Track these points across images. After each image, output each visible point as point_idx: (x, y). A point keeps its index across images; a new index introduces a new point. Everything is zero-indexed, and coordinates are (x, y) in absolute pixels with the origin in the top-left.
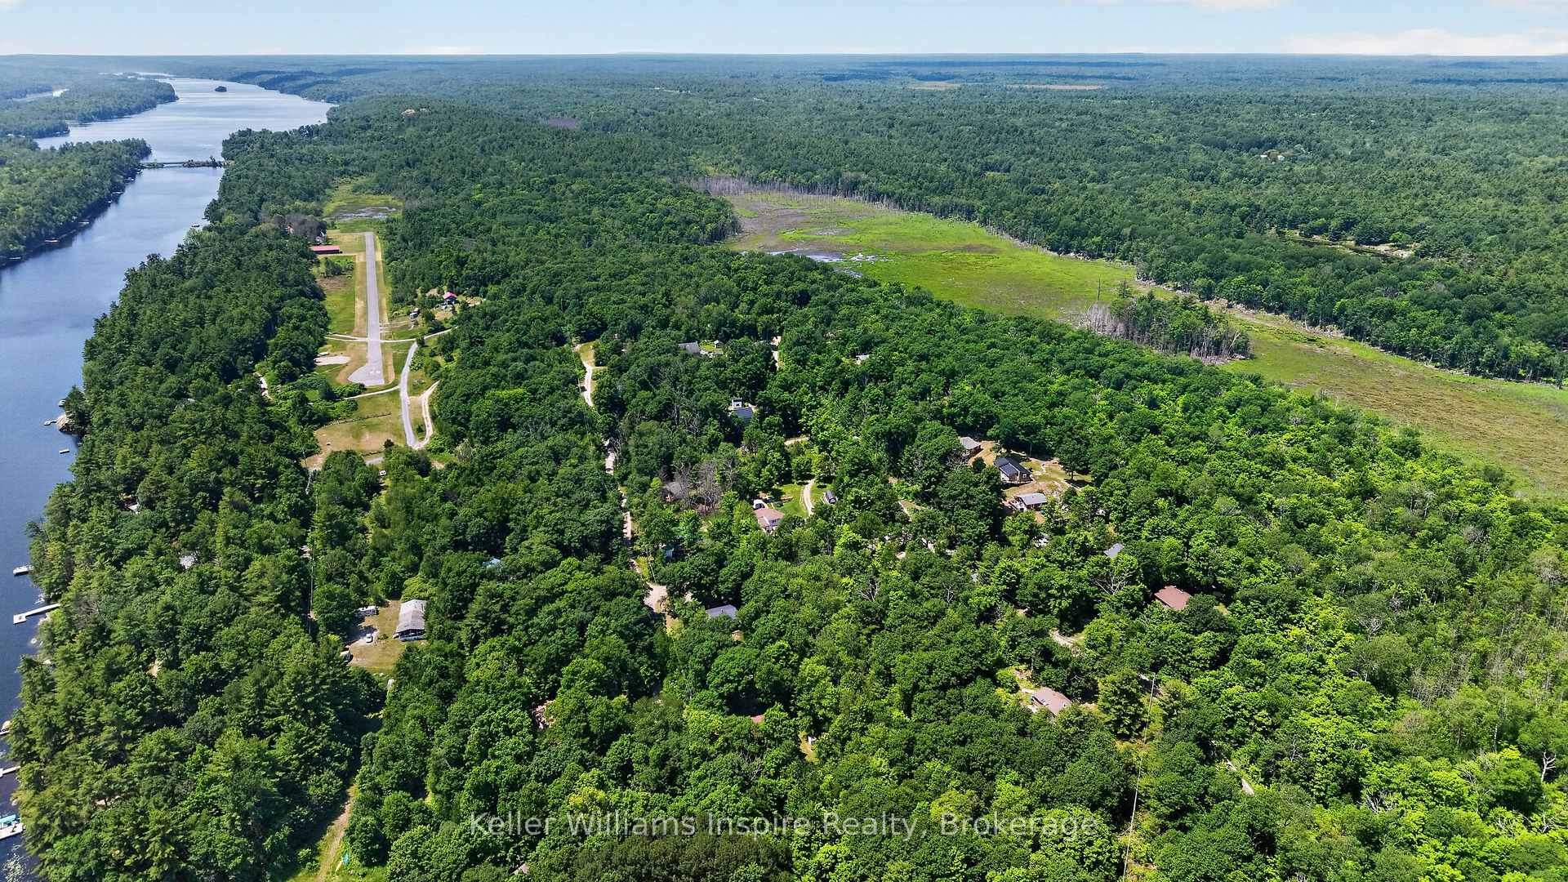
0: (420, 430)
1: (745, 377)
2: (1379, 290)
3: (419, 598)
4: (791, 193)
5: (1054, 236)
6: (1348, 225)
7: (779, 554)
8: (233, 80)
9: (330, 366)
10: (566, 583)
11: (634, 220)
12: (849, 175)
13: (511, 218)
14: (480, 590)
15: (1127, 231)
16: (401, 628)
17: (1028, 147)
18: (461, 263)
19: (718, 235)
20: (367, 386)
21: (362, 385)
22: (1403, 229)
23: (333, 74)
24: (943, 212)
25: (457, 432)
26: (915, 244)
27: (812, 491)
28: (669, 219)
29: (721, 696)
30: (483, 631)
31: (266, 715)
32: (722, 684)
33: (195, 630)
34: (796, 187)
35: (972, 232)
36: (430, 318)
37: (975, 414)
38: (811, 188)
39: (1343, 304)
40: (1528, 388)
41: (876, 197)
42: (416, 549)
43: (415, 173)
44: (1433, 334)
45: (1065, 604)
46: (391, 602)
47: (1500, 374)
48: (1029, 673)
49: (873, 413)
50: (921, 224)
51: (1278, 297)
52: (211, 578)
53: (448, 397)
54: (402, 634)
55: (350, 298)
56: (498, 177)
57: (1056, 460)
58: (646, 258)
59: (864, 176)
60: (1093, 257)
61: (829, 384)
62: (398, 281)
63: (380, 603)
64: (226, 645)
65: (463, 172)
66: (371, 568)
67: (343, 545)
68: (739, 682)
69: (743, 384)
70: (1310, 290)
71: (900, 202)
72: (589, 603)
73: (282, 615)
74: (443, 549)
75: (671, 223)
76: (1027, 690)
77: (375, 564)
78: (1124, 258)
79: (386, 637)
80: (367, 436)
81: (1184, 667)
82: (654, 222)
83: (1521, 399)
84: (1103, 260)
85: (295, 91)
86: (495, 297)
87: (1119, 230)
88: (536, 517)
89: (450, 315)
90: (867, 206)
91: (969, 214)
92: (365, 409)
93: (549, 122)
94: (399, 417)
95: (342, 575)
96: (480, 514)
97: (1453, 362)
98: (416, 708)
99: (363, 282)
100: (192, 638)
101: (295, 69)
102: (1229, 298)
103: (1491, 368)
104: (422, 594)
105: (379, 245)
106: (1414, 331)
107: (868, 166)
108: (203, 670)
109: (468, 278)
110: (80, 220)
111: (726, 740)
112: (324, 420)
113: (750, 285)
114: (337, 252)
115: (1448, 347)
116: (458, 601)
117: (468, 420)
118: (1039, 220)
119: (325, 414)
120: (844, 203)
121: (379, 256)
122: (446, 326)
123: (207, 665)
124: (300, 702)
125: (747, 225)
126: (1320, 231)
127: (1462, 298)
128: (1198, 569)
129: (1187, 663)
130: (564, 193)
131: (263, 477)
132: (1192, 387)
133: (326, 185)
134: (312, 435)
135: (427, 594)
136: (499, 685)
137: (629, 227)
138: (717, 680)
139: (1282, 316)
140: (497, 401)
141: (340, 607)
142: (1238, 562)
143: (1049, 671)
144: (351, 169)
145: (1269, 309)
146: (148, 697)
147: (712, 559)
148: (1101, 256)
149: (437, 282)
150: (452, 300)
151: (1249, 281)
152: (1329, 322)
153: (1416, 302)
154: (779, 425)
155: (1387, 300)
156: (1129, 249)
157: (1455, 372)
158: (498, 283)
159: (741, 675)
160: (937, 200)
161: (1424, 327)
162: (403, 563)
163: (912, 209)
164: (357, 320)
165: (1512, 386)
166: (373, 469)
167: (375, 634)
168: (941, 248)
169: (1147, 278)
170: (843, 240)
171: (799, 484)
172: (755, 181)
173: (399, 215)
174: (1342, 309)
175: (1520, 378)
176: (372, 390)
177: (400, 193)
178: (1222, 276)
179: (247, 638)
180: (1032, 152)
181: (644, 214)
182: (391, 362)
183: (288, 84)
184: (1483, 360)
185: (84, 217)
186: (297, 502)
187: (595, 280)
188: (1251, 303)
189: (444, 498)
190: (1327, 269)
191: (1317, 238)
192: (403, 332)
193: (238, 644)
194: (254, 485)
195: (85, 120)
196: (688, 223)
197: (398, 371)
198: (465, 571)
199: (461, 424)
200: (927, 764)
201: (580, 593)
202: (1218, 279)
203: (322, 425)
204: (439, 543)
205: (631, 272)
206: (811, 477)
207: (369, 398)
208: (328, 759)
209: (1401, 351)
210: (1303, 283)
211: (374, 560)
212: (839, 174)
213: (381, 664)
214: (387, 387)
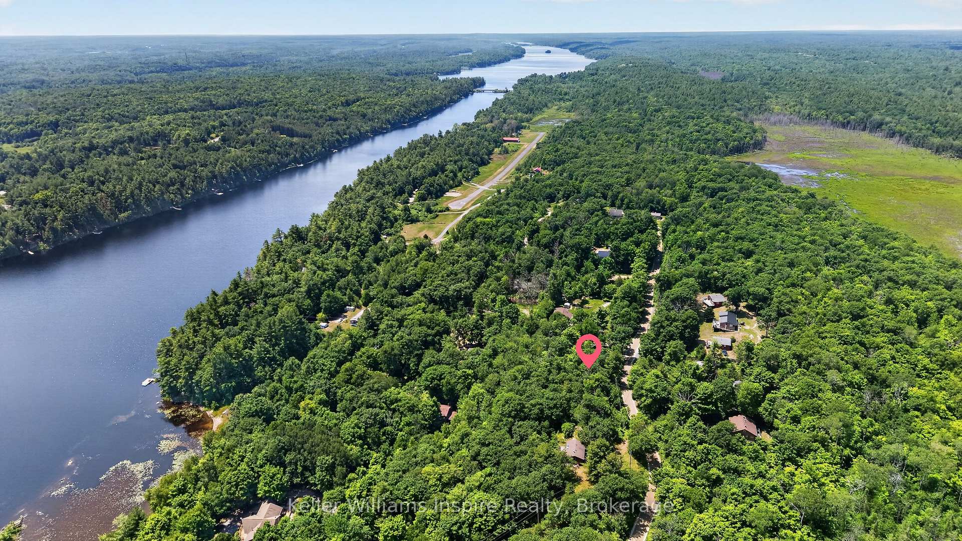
0: (447, 233)
4: (824, 127)
8: (557, 46)
9: (448, 197)
19: (739, 150)
21: (450, 208)
23: (611, 45)
24: (938, 150)
26: (891, 170)
34: (834, 123)
38: (843, 125)
55: (500, 166)
85: (583, 53)
90: (878, 140)
92: (438, 219)
93: (705, 74)
94: (447, 226)
99: (513, 159)
101: (592, 41)
105: (541, 140)
110: (423, 115)
114: (517, 141)
119: (417, 218)
121: (535, 146)
133: (546, 105)
141: (331, 302)
144: (567, 97)
149: (539, 161)
150: (537, 172)
164: (491, 177)
168: (910, 175)
171: (605, 301)
172: (805, 117)
173: (565, 124)
176: (452, 211)
177: (578, 112)
181: (691, 133)
182: (476, 199)
183: (583, 49)
185: (427, 114)
192: (502, 186)
195: (472, 66)
197: (473, 205)
206: (612, 298)
207: (446, 215)
214: (459, 211)
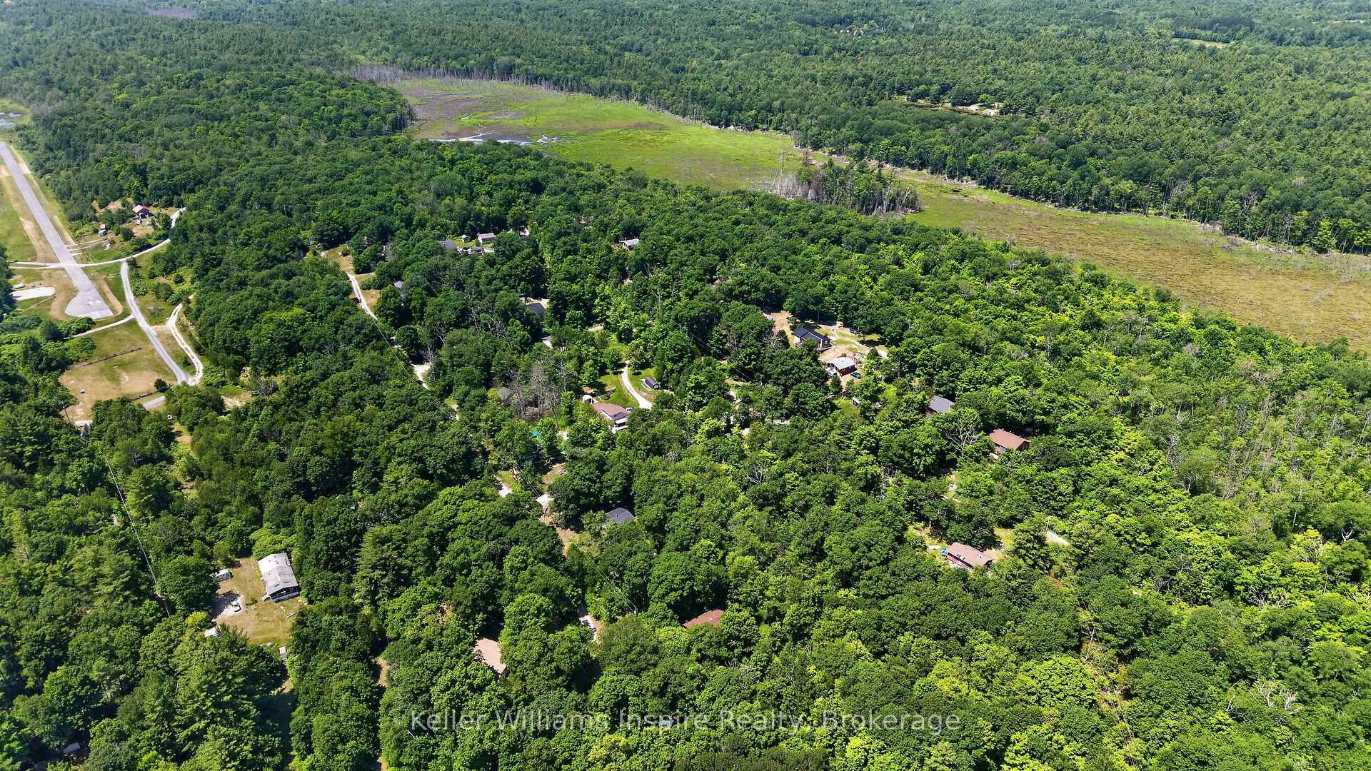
0: (187, 364)
1: (524, 272)
2: (1000, 145)
3: (275, 552)
4: (448, 77)
5: (713, 111)
6: (944, 90)
7: (649, 451)
9: (33, 300)
10: (456, 515)
11: (309, 114)
12: (503, 60)
13: (174, 119)
14: (368, 537)
15: (777, 104)
16: (271, 589)
17: (653, 29)
18: (142, 172)
19: (399, 125)
20: (94, 319)
21: (89, 320)
22: (986, 91)
24: (602, 92)
25: (235, 362)
26: (590, 124)
27: (631, 380)
28: (346, 112)
29: (669, 606)
30: (385, 580)
31: (177, 727)
32: (667, 594)
33: (40, 642)
34: (452, 72)
35: (634, 110)
36: (128, 235)
37: (765, 290)
38: (468, 73)
39: (975, 159)
40: (1124, 218)
41: (534, 79)
42: (253, 499)
43: (31, 74)
44: (1051, 180)
45: (929, 460)
46: (242, 561)
47: (1103, 209)
48: (928, 530)
49: (664, 298)
50: (584, 105)
51: (920, 156)
52: (32, 576)
53: (212, 325)
54: (273, 595)
55: (13, 218)
56: (133, 74)
57: (839, 323)
58: (353, 154)
59: (518, 61)
60: (750, 129)
61: (607, 271)
62: (64, 195)
63: (231, 564)
64: (88, 653)
65: (91, 71)
66: (207, 527)
67: (167, 508)
68: (683, 589)
69: (522, 279)
70: (946, 148)
71: (558, 84)
72: (490, 532)
73: (134, 602)
74: (288, 495)
75: (350, 115)
76: (935, 547)
77: (211, 523)
78: (776, 129)
79: (255, 602)
80: (125, 377)
81: (1053, 503)
82: (333, 115)
83: (1125, 227)
84: (758, 132)
86: (196, 206)
87: (770, 104)
88: (387, 448)
89: (150, 230)
90: (525, 89)
91: (626, 93)
92: (106, 346)
93: (158, 13)
94: (153, 351)
95: (181, 542)
96: (318, 451)
97: (1068, 201)
98: (341, 678)
99: (20, 201)
100: (39, 651)
102: (878, 158)
103: (1096, 203)
104: (278, 547)
105: (20, 158)
106: (1035, 178)
107: (518, 50)
108: (71, 687)
109: (157, 188)
111: (699, 651)
112: (63, 365)
113: (475, 175)
115: (1065, 189)
116: (334, 550)
117: (245, 347)
118: (696, 97)
119: (63, 358)
120: (506, 87)
121: (26, 169)
122: (151, 242)
123: (75, 681)
124: (217, 704)
125: (420, 114)
126: (923, 95)
127: (1064, 147)
128: (1018, 411)
129: (1055, 499)
130: (218, 89)
131: (32, 444)
132: (921, 245)
134: (59, 385)
135: (283, 546)
136: (445, 640)
137: (306, 121)
138: (660, 591)
139: (924, 171)
140: (279, 326)
141: (198, 580)
142: (1053, 401)
143: (955, 528)
145: (913, 167)
146: (14, 735)
147: (593, 466)
148: (756, 127)
149: (119, 194)
150: (145, 214)
151: (893, 144)
152: (964, 174)
153: (1032, 153)
154: (581, 319)
155: (1009, 153)
156: (781, 121)
157: (1070, 209)
158: (192, 191)
159: (683, 581)
160: (594, 82)
161: (1043, 174)
162: (244, 516)
163: (572, 90)
164: (36, 243)
165: (1113, 218)
166: (160, 417)
167: (240, 600)
168: (614, 127)
169: (804, 146)
170: (521, 122)
171: (616, 374)
172: (408, 67)
173: (27, 120)
174: (975, 163)
175: (1117, 211)
176: (102, 324)
177: (18, 97)
178: (870, 140)
179: (112, 639)
180: (658, 33)
181: (318, 108)
182: (106, 288)
184: (1091, 198)
186: (91, 468)
187: (310, 181)
188: (897, 162)
189: (263, 438)
190: (953, 128)
191: (921, 102)
192: (99, 253)
193: (101, 649)
194: (21, 454)
196: (368, 114)
197: (122, 298)
198: (336, 519)
199: (237, 353)
200: (900, 638)
201: (476, 523)
202: (866, 142)
203: (62, 372)
204: (280, 488)
205: (348, 171)
206: (623, 365)
207: (105, 333)
208: (261, 757)
209: (1025, 194)
210: (937, 142)
211: (209, 519)
212: (492, 59)
213: (262, 633)
214: (118, 318)
